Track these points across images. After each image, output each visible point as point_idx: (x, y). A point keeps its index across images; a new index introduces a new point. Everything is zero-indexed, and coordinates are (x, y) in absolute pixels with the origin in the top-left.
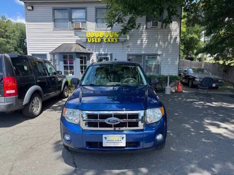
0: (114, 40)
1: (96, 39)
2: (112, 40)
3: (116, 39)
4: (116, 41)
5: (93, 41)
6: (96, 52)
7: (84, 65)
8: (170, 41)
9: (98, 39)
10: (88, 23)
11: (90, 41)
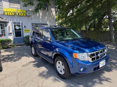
0: (24, 15)
1: (11, 13)
2: (22, 15)
3: (24, 14)
4: (25, 15)
5: (9, 14)
6: (11, 21)
7: (3, 30)
8: (52, 17)
9: (13, 13)
10: (3, 2)
11: (7, 14)
